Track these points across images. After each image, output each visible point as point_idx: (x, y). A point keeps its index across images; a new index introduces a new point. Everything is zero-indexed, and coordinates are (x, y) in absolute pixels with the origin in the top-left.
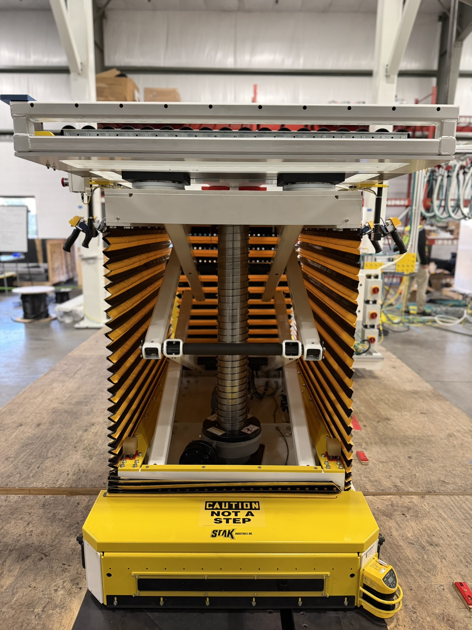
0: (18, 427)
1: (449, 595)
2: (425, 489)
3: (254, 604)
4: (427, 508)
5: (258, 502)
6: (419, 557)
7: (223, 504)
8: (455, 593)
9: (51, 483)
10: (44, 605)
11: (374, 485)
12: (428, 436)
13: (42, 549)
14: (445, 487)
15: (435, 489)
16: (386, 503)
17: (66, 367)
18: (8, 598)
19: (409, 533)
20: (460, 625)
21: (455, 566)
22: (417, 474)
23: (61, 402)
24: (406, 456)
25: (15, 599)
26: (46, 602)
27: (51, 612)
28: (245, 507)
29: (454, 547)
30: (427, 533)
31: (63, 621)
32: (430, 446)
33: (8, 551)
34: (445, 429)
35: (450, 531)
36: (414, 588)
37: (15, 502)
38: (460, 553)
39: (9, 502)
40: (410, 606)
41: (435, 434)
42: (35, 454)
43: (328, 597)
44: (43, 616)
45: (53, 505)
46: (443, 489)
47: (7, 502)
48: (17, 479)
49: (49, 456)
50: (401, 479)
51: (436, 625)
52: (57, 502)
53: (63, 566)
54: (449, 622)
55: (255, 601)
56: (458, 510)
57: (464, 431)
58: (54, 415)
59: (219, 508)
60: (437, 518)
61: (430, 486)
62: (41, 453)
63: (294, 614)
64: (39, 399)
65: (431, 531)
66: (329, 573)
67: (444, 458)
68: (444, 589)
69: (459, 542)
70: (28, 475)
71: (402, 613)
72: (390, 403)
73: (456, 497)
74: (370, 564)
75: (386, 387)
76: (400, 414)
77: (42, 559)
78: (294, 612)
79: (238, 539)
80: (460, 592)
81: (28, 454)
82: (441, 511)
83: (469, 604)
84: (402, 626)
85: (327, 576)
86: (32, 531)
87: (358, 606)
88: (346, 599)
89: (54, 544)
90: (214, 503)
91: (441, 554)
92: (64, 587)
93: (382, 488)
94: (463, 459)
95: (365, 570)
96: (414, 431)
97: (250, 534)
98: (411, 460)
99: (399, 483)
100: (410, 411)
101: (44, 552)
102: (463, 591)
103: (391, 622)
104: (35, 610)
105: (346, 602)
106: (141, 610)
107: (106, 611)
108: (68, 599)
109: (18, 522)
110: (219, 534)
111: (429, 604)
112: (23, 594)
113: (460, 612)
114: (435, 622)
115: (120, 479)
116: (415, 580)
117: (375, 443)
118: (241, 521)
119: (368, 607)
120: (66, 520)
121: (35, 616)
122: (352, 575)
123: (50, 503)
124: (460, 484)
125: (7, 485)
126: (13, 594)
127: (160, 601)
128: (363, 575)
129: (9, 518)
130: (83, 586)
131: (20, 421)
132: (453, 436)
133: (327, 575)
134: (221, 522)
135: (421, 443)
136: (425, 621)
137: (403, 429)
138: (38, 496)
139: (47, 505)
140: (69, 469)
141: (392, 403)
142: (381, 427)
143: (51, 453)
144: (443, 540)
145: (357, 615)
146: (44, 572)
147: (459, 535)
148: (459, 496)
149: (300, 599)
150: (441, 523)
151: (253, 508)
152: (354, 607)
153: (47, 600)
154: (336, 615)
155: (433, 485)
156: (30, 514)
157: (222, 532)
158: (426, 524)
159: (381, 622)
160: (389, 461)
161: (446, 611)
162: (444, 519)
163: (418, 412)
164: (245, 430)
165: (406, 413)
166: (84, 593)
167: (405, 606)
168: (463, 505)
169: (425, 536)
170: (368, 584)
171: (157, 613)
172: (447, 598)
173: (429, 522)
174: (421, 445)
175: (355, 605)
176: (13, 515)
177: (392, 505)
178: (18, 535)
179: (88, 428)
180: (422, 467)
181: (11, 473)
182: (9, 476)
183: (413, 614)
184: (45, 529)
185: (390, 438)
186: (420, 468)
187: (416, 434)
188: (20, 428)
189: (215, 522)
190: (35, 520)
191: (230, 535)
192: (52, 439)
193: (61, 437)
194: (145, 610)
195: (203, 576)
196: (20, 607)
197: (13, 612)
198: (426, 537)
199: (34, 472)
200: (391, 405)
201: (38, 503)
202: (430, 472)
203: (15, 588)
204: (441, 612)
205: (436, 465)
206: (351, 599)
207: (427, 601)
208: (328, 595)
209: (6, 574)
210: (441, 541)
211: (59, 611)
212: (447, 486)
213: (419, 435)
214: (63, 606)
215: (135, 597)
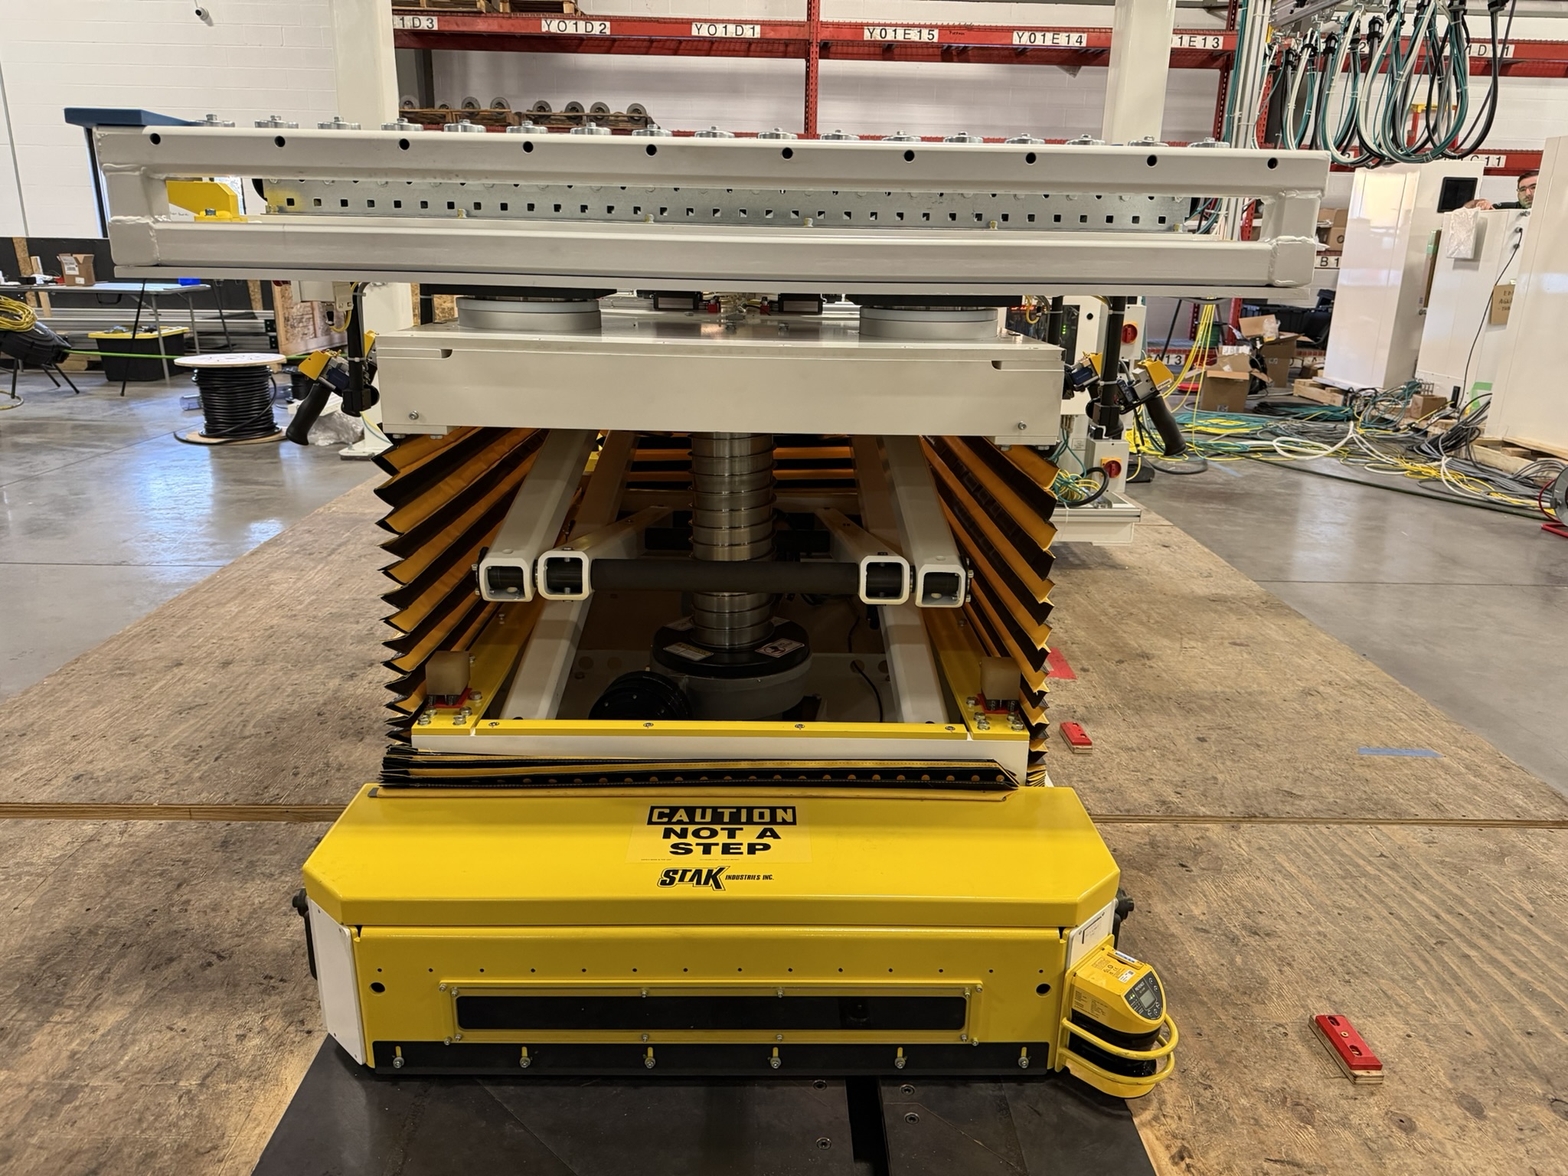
0: (169, 668)
1: (1299, 1047)
2: (1241, 809)
3: (775, 1063)
4: (1244, 851)
5: (793, 808)
6: (1223, 962)
7: (699, 812)
8: (1315, 1043)
9: (248, 795)
10: (206, 1071)
11: (1106, 800)
12: (1250, 694)
13: (212, 943)
14: (1293, 804)
15: (1265, 810)
16: (1137, 839)
17: (308, 537)
18: (108, 1056)
19: (1197, 906)
20: (1326, 1115)
21: (1317, 982)
22: (1219, 776)
23: (289, 613)
24: (1192, 737)
25: (126, 1058)
26: (212, 1064)
27: (223, 1087)
28: (756, 819)
29: (1314, 938)
30: (1243, 907)
31: (256, 1109)
32: (1255, 715)
33: (119, 947)
34: (1294, 678)
35: (1305, 904)
36: (1206, 1030)
37: (149, 837)
38: (1329, 952)
39: (131, 835)
40: (1196, 1073)
41: (1268, 688)
42: (209, 728)
43: (975, 1044)
44: (201, 1098)
45: (249, 843)
46: (1288, 809)
47: (126, 835)
48: (156, 785)
49: (247, 733)
50: (1177, 786)
51: (1264, 1114)
52: (261, 837)
53: (265, 982)
54: (1300, 1108)
55: (779, 1056)
56: (1326, 857)
57: (1343, 684)
58: (269, 642)
59: (686, 819)
60: (1270, 874)
61: (1255, 803)
62: (226, 727)
63: (883, 1088)
64: (233, 608)
65: (1255, 903)
66: (979, 982)
67: (1290, 741)
68: (1286, 1034)
69: (1327, 927)
70: (188, 776)
71: (1174, 1088)
72: (1152, 621)
73: (1323, 828)
74: (1092, 961)
75: (1142, 587)
76: (1177, 646)
77: (210, 964)
78: (884, 1085)
79: (731, 890)
80: (1330, 1039)
81: (194, 728)
82: (1281, 858)
83: (1352, 1067)
84: (1172, 1117)
85: (974, 988)
86: (188, 902)
87: (1057, 1070)
88: (1024, 1050)
89: (245, 931)
90: (674, 810)
91: (1279, 953)
92: (264, 1030)
93: (1127, 807)
94: (1341, 743)
95: (1079, 973)
96: (1213, 683)
97: (766, 877)
98: (1205, 745)
99: (1173, 794)
100: (1204, 639)
101: (217, 949)
102: (1339, 1037)
103: (1144, 1109)
104: (181, 1084)
105: (1024, 1060)
106: (469, 1079)
107: (373, 1082)
108: (273, 1058)
109: (152, 881)
110: (682, 879)
111: (1245, 1067)
112: (151, 1045)
113: (1327, 1086)
114: (1261, 1108)
115: (416, 754)
116: (1210, 1013)
117: (1110, 708)
118: (744, 849)
119: (1081, 1069)
120: (283, 878)
121: (180, 1098)
122: (1043, 989)
123: (243, 837)
124: (1332, 800)
125: (130, 797)
126: (124, 1047)
127: (520, 1056)
128: (1072, 986)
129: (128, 871)
130: (318, 1028)
131: (175, 655)
132: (1315, 693)
133: (974, 986)
134: (689, 851)
135: (1232, 708)
136: (1235, 1106)
137: (1184, 677)
138: (211, 822)
139: (234, 844)
140: (300, 763)
141: (1157, 622)
142: (1126, 672)
143: (254, 727)
144: (1287, 923)
145: (1052, 1092)
146: (214, 995)
147: (1328, 913)
148: (1330, 826)
149: (900, 1052)
150: (1282, 885)
151: (779, 820)
152: (1044, 1072)
153: (216, 1060)
154: (996, 1093)
155: (1263, 800)
156: (185, 862)
157: (689, 875)
158: (1242, 888)
159: (1118, 1107)
160: (1145, 746)
161: (1291, 1083)
162: (1289, 876)
163: (1226, 642)
164: (766, 650)
165: (1193, 644)
166: (317, 1044)
167: (1183, 1071)
168: (1341, 845)
169: (1237, 914)
170: (1086, 1011)
171: (512, 1088)
172: (1293, 1053)
173: (1248, 882)
174: (1232, 714)
175: (1049, 1067)
176: (139, 865)
177: (1153, 844)
178: (148, 911)
179: (358, 672)
180: (1233, 760)
181: (142, 771)
182: (135, 779)
183: (1202, 1091)
184: (225, 897)
185: (1151, 698)
186: (1229, 763)
187: (1219, 689)
188: (176, 670)
189: (672, 852)
190: (198, 878)
191: (711, 882)
192: (258, 696)
193: (284, 691)
194: (479, 1081)
195: (638, 987)
196: (139, 1076)
197: (120, 1087)
198: (1242, 916)
199: (204, 768)
200: (1155, 627)
201: (210, 838)
202: (1254, 773)
203: (131, 1031)
204: (1278, 1086)
205: (1270, 758)
206: (1039, 1051)
207: (1240, 1062)
208: (976, 1040)
209: (107, 1000)
210: (1281, 926)
211: (245, 1086)
212: (1297, 802)
213: (1227, 690)
214: (258, 1074)
215: (451, 1045)
